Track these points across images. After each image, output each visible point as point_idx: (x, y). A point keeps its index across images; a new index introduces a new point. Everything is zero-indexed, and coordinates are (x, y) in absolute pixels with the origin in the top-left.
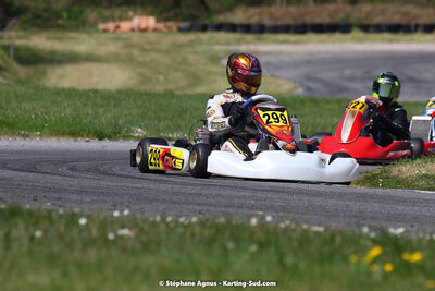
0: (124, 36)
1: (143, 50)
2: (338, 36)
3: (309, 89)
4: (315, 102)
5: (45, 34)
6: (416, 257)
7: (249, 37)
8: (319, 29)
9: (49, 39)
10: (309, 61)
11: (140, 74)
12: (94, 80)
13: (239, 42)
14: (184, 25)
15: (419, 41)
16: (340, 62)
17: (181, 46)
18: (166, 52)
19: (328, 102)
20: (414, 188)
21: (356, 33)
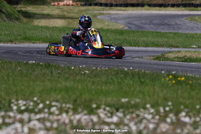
0: (61, 7)
1: (68, 13)
2: (140, 8)
3: (130, 27)
4: (133, 32)
5: (32, 6)
6: (183, 79)
7: (107, 8)
8: (133, 5)
9: (33, 8)
10: (129, 17)
11: (68, 21)
12: (51, 23)
13: (103, 10)
14: (82, 3)
15: (169, 10)
16: (140, 17)
17: (82, 11)
18: (77, 13)
19: (138, 32)
20: (173, 61)
21: (146, 7)
